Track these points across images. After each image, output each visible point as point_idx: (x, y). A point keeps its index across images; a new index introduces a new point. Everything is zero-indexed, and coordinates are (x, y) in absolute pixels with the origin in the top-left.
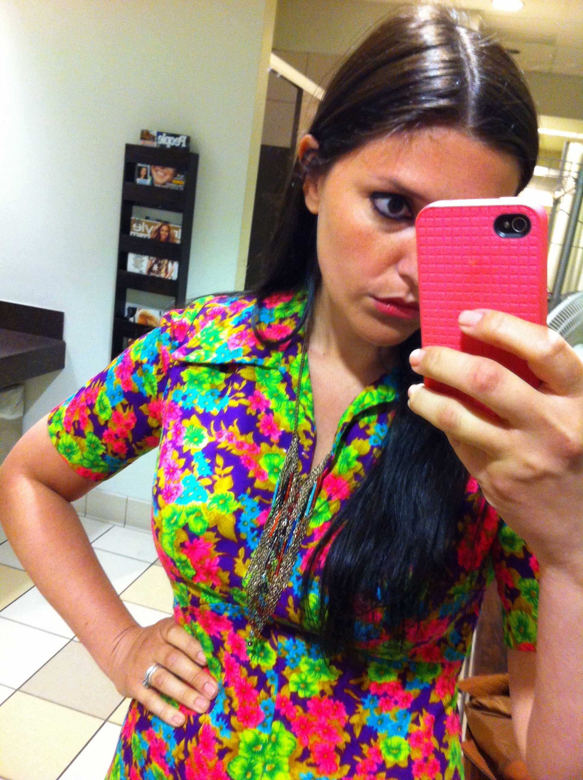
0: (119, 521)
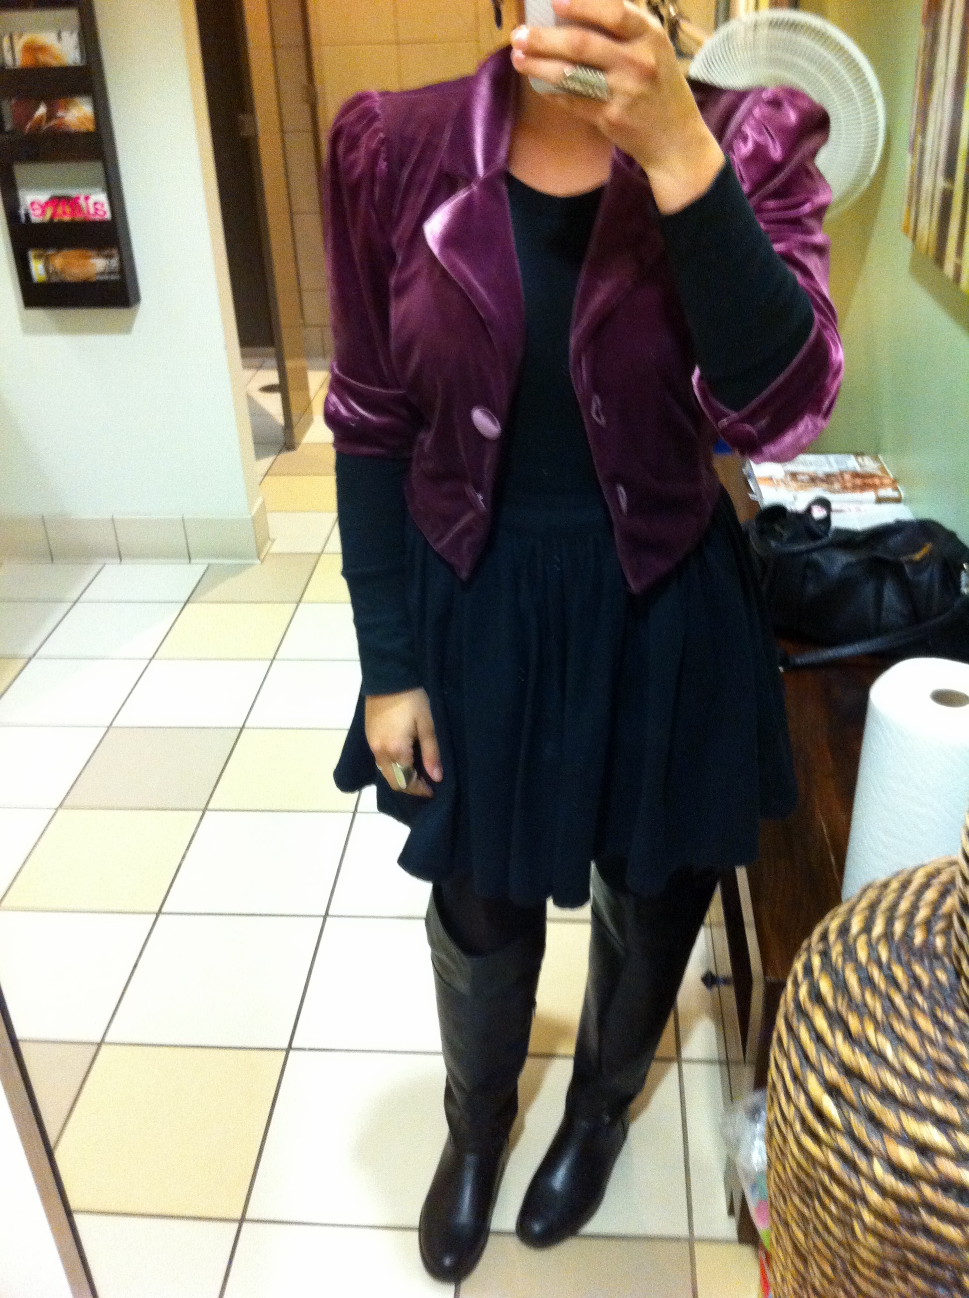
0: (109, 555)
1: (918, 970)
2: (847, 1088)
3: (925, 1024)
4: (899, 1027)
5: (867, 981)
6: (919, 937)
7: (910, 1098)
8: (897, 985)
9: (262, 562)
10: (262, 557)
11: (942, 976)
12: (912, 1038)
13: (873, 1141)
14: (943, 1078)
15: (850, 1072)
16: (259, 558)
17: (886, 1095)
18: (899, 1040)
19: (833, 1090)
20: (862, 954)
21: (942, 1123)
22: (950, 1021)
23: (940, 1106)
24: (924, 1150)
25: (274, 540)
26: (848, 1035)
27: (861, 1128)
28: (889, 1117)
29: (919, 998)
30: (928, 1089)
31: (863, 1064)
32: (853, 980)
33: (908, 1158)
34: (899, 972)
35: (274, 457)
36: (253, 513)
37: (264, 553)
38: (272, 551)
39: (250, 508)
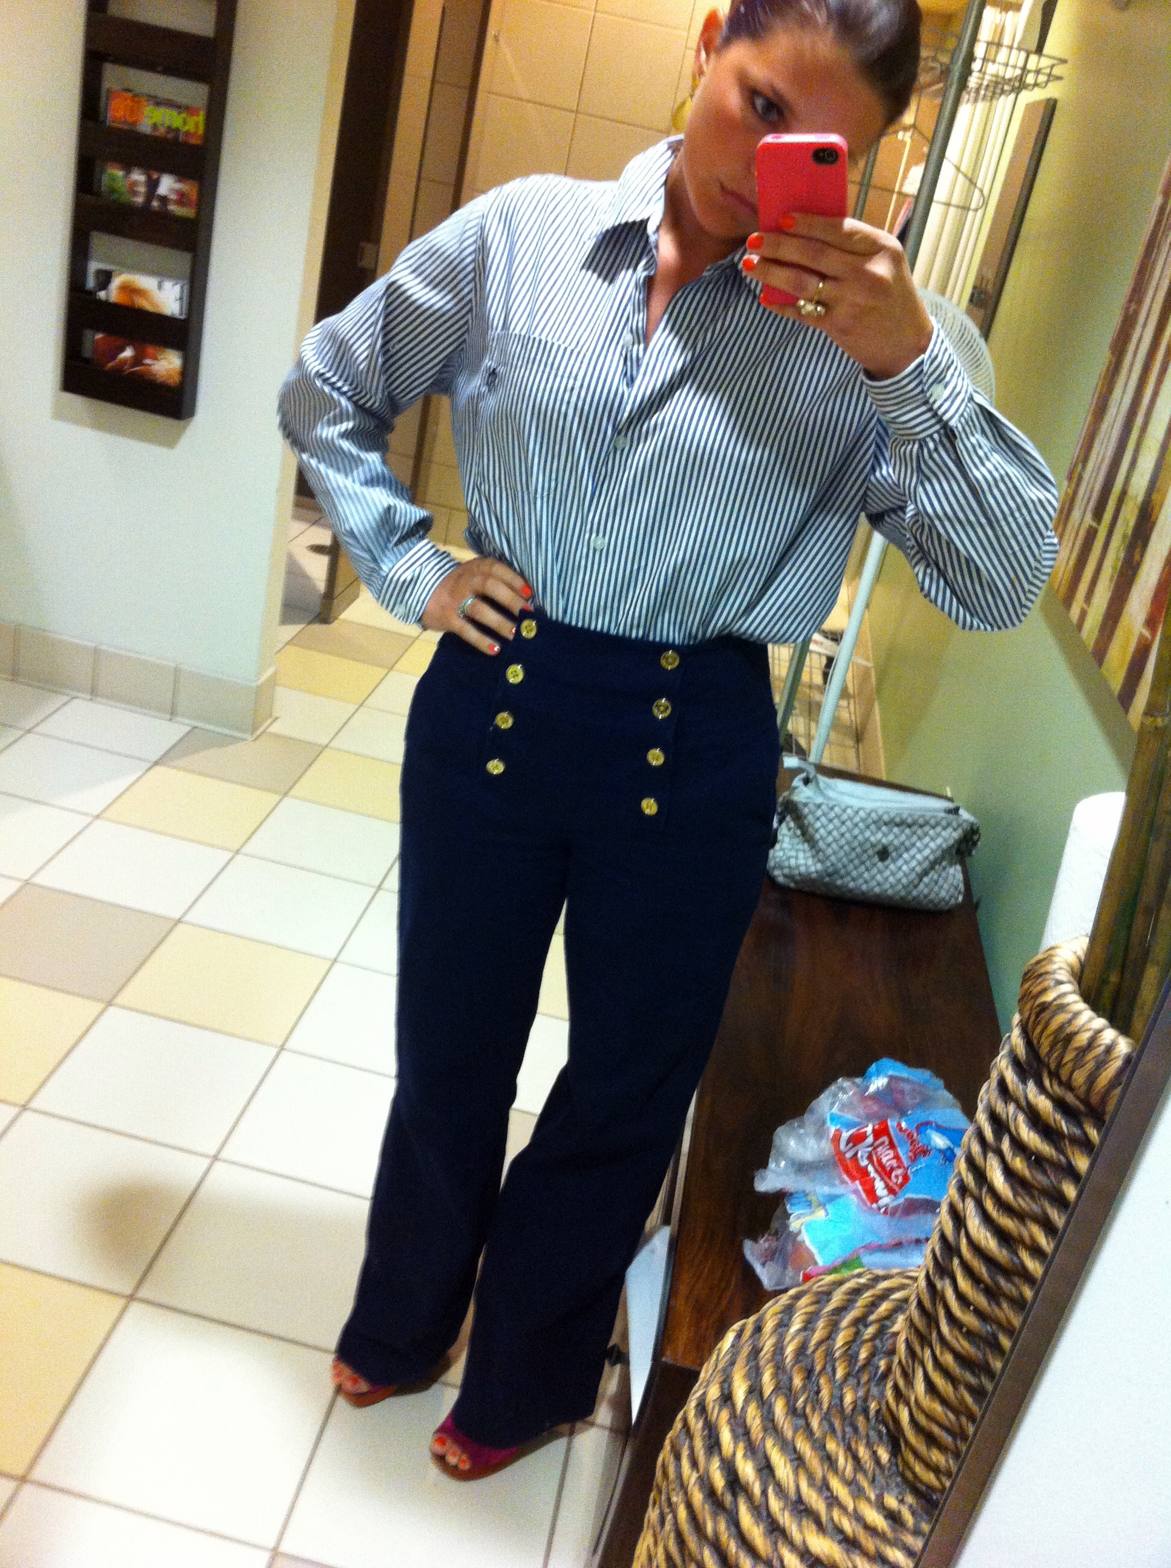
0: (80, 688)
9: (255, 740)
10: (258, 733)
16: (253, 733)
25: (277, 718)
35: (302, 626)
36: (259, 682)
37: (261, 729)
38: (272, 729)
39: (259, 674)
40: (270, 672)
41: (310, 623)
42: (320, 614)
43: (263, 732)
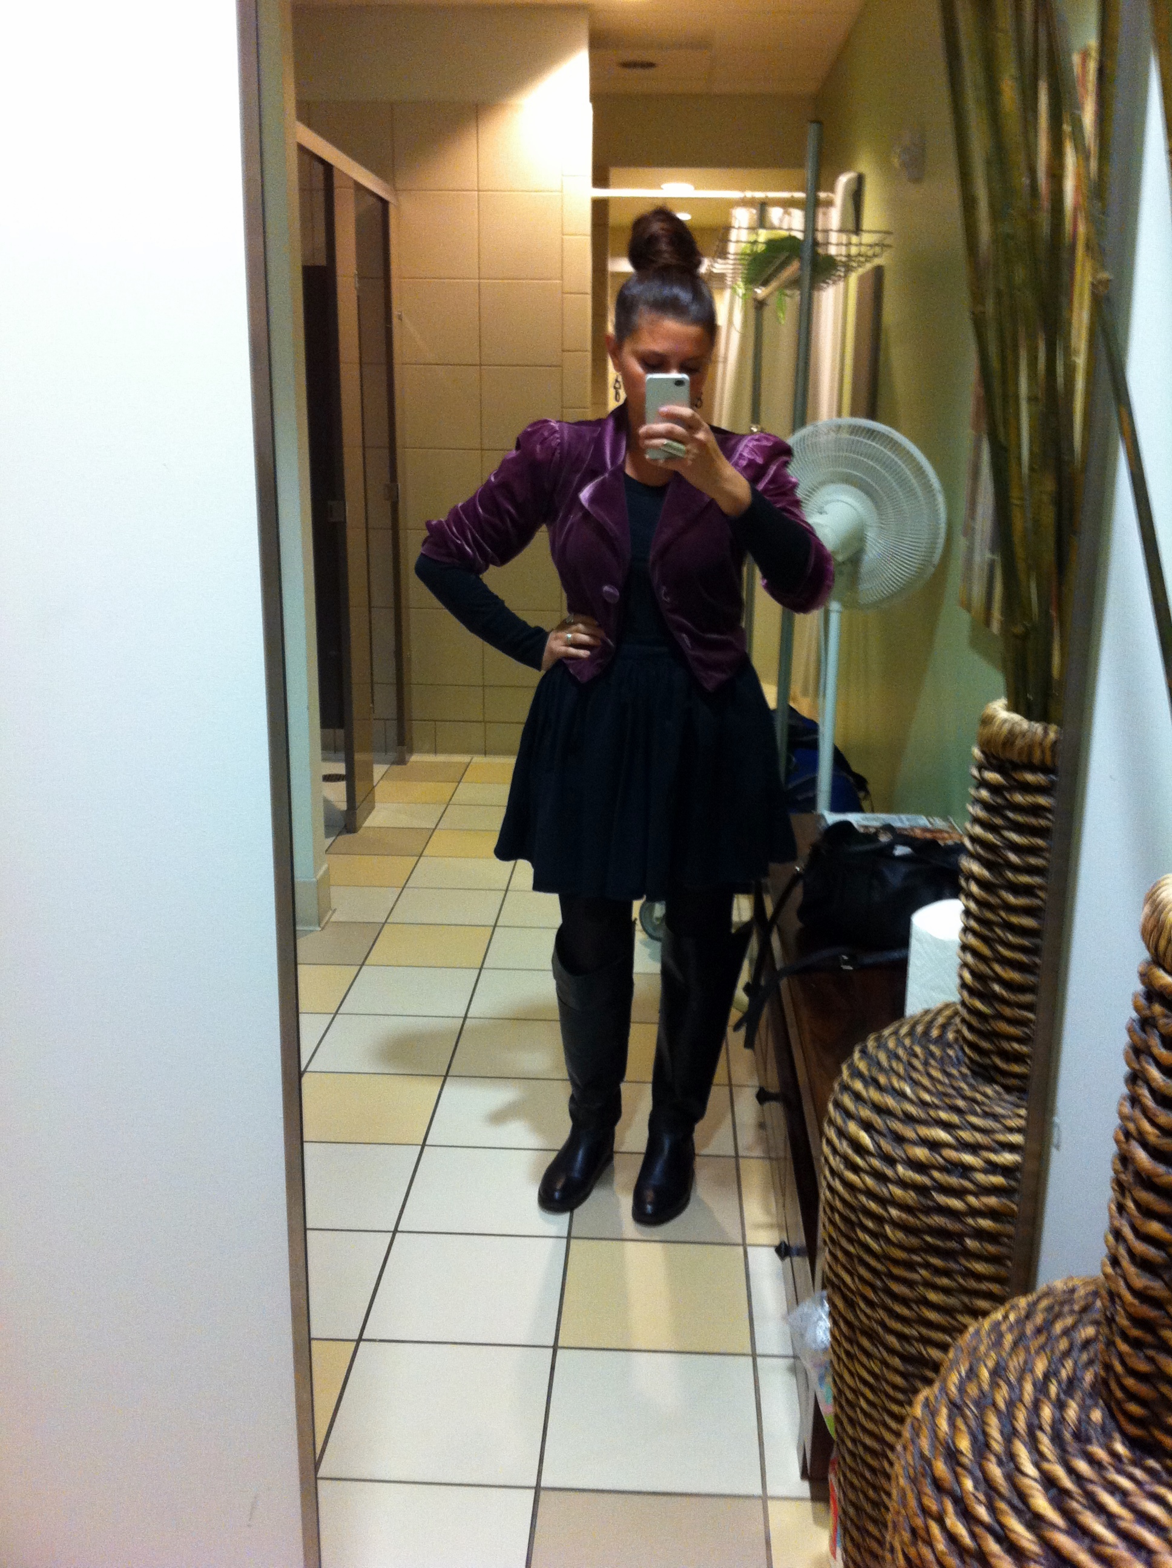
1: (933, 1048)
2: (877, 1121)
3: (936, 1073)
4: (915, 1075)
5: (893, 1056)
6: (935, 1033)
7: (923, 1115)
8: (916, 1056)
9: (323, 929)
10: (322, 926)
11: (951, 1052)
12: (926, 1081)
13: (895, 1151)
14: (947, 1101)
15: (881, 1110)
16: (319, 926)
17: (909, 1119)
18: (915, 1083)
19: (868, 1126)
20: (891, 1044)
21: (947, 1126)
22: (954, 1072)
23: (944, 1115)
24: (934, 1145)
25: (335, 910)
26: (879, 1088)
27: (887, 1146)
28: (908, 1132)
29: (932, 1062)
30: (937, 1107)
31: (890, 1101)
32: (882, 1057)
33: (921, 1153)
34: (918, 1050)
35: (334, 838)
36: (318, 877)
37: (325, 921)
38: (333, 919)
39: (316, 872)
40: (324, 867)
41: (340, 834)
42: (345, 826)
43: (326, 923)
